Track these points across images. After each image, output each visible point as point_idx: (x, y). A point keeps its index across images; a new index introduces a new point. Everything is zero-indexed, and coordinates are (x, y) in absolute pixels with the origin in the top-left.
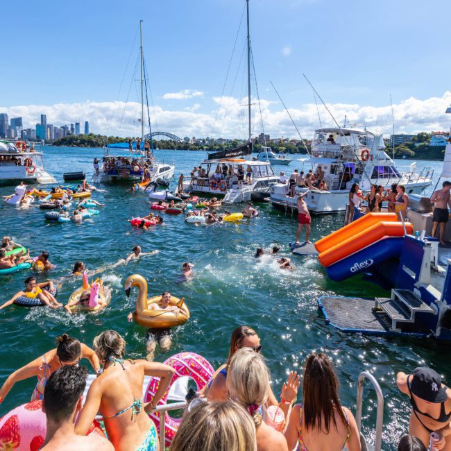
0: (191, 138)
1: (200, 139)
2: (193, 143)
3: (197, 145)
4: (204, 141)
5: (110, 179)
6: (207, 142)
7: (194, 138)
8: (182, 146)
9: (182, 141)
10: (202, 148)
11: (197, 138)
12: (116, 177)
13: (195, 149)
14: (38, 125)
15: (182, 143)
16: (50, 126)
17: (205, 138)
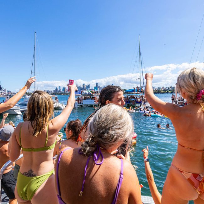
0: (161, 87)
1: (167, 88)
2: (162, 90)
3: (164, 91)
4: (169, 88)
5: (127, 105)
6: (170, 89)
7: (163, 87)
8: (156, 92)
9: (156, 89)
10: (167, 92)
11: (165, 87)
12: (129, 105)
13: (164, 93)
14: (95, 87)
15: (156, 90)
16: (99, 87)
17: (169, 87)
